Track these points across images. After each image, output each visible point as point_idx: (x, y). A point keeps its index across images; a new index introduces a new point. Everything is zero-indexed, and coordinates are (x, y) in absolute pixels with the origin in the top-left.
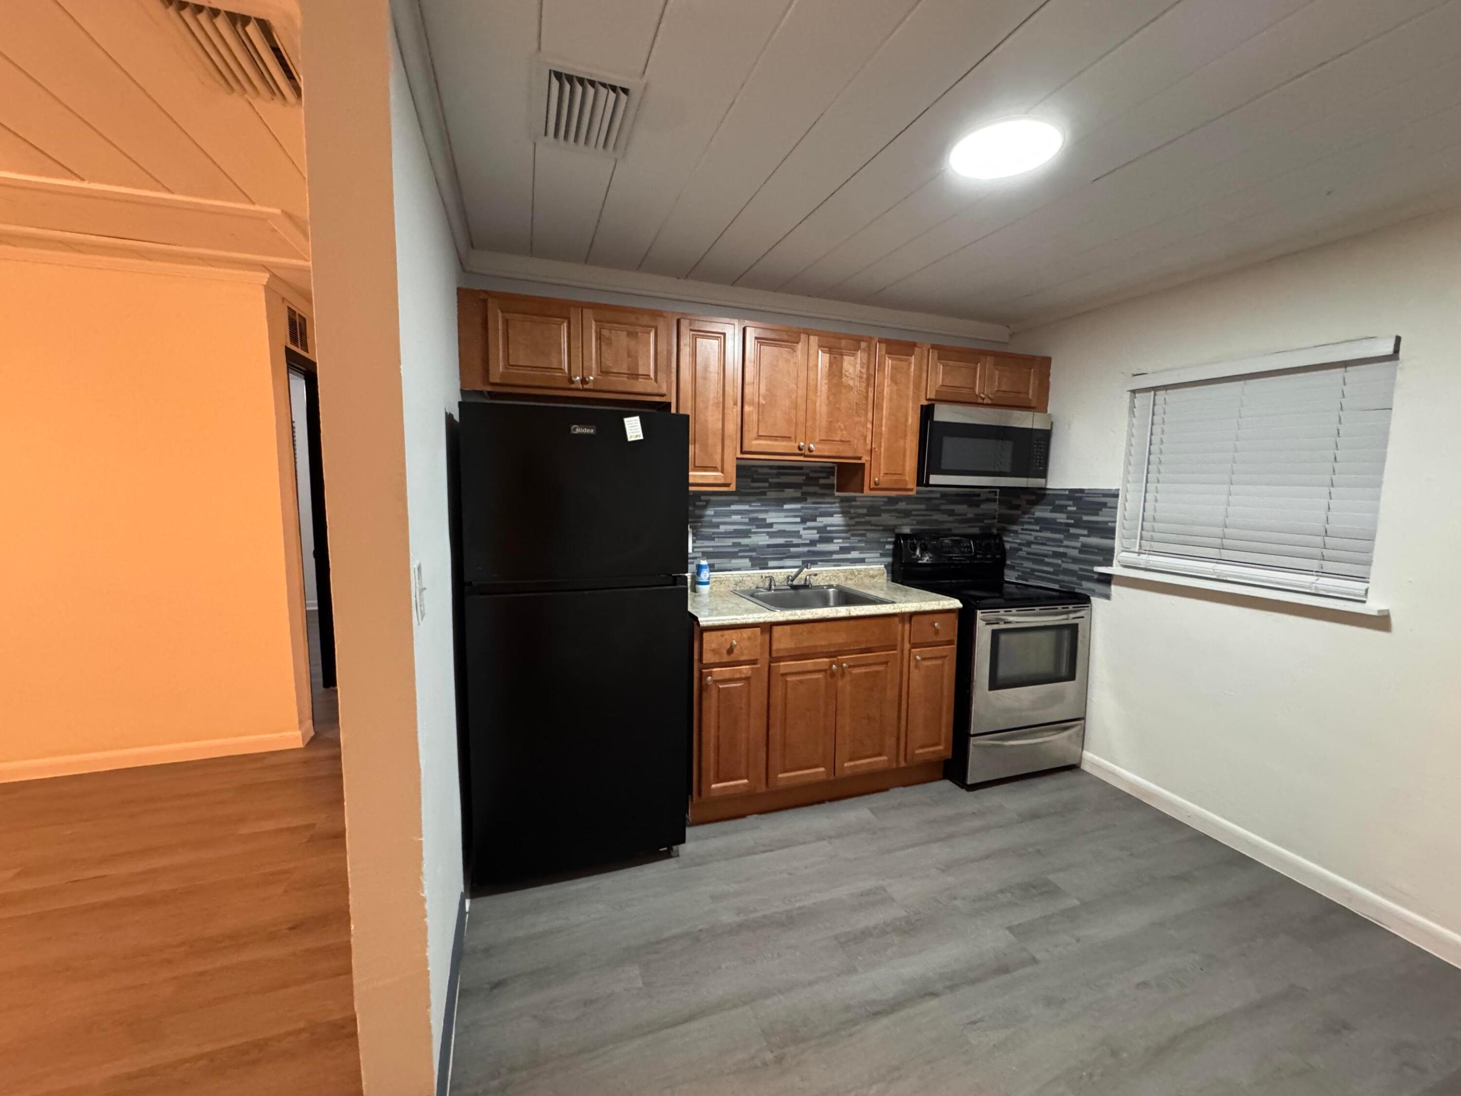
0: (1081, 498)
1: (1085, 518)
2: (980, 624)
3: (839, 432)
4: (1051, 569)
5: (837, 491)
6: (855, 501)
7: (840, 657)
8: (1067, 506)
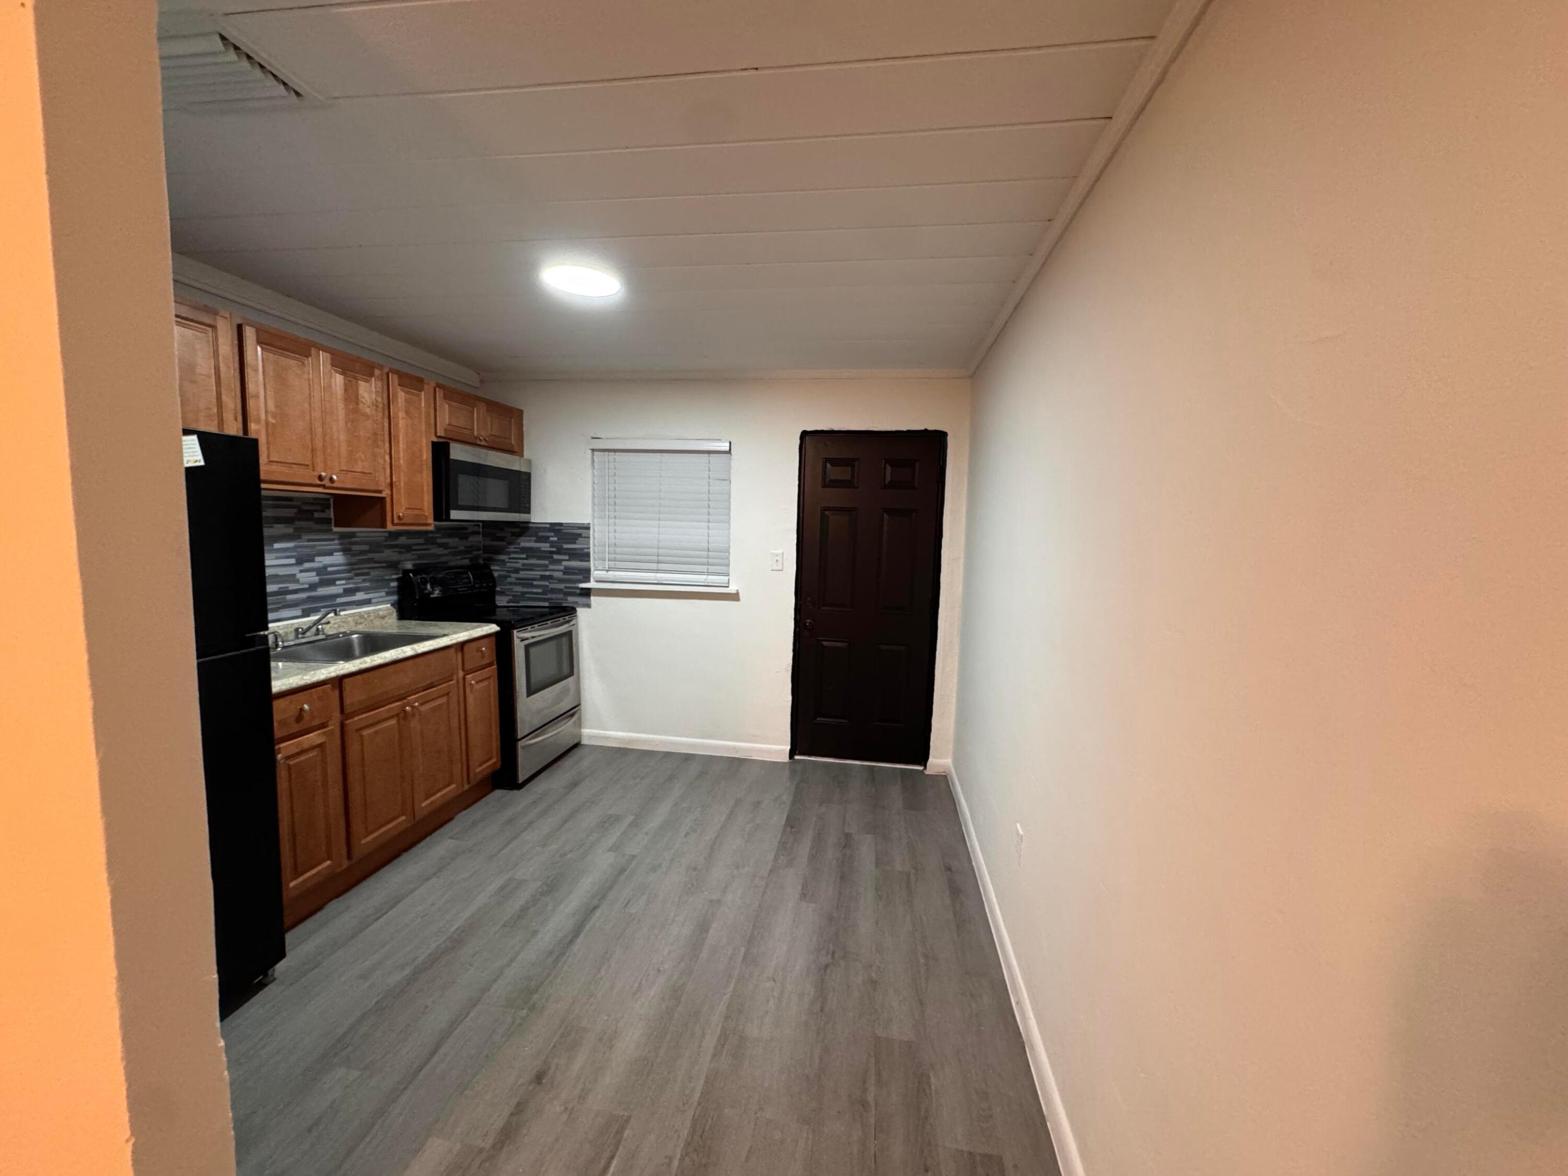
0: (560, 530)
1: (566, 546)
2: (516, 641)
3: (360, 463)
4: (540, 591)
5: (336, 526)
6: (355, 536)
7: (410, 698)
8: (549, 537)
